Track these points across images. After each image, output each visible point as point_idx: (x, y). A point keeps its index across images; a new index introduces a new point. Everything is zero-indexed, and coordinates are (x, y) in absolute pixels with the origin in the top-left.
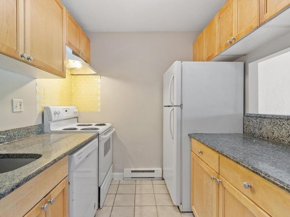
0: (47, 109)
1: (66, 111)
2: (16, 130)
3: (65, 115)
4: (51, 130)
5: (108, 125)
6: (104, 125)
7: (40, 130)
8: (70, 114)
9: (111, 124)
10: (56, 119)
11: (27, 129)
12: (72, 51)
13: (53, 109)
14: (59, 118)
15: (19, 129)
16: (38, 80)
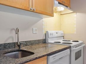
0: (47, 32)
1: (57, 33)
2: (34, 41)
3: (56, 35)
4: (49, 42)
5: (80, 42)
6: (78, 41)
7: (44, 42)
8: (59, 35)
9: (82, 41)
10: (51, 37)
11: (38, 40)
12: (58, 2)
13: (50, 32)
14: (53, 37)
15: (35, 40)
16: (44, 19)
